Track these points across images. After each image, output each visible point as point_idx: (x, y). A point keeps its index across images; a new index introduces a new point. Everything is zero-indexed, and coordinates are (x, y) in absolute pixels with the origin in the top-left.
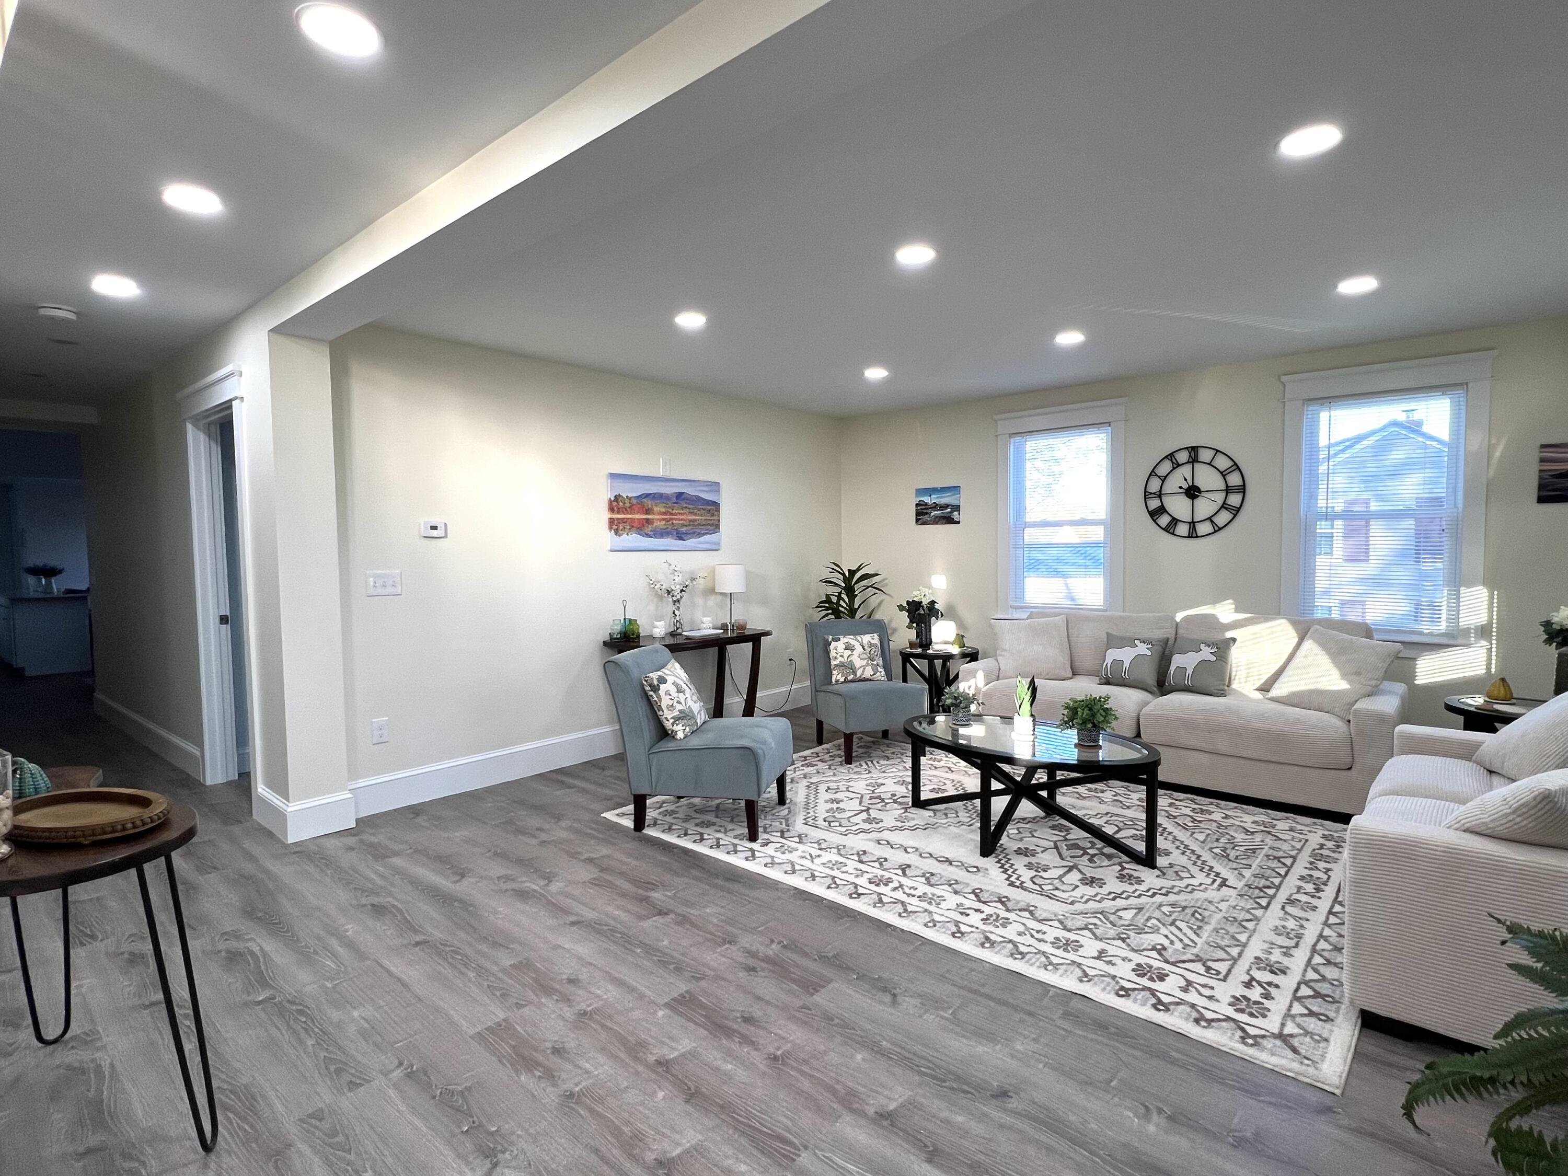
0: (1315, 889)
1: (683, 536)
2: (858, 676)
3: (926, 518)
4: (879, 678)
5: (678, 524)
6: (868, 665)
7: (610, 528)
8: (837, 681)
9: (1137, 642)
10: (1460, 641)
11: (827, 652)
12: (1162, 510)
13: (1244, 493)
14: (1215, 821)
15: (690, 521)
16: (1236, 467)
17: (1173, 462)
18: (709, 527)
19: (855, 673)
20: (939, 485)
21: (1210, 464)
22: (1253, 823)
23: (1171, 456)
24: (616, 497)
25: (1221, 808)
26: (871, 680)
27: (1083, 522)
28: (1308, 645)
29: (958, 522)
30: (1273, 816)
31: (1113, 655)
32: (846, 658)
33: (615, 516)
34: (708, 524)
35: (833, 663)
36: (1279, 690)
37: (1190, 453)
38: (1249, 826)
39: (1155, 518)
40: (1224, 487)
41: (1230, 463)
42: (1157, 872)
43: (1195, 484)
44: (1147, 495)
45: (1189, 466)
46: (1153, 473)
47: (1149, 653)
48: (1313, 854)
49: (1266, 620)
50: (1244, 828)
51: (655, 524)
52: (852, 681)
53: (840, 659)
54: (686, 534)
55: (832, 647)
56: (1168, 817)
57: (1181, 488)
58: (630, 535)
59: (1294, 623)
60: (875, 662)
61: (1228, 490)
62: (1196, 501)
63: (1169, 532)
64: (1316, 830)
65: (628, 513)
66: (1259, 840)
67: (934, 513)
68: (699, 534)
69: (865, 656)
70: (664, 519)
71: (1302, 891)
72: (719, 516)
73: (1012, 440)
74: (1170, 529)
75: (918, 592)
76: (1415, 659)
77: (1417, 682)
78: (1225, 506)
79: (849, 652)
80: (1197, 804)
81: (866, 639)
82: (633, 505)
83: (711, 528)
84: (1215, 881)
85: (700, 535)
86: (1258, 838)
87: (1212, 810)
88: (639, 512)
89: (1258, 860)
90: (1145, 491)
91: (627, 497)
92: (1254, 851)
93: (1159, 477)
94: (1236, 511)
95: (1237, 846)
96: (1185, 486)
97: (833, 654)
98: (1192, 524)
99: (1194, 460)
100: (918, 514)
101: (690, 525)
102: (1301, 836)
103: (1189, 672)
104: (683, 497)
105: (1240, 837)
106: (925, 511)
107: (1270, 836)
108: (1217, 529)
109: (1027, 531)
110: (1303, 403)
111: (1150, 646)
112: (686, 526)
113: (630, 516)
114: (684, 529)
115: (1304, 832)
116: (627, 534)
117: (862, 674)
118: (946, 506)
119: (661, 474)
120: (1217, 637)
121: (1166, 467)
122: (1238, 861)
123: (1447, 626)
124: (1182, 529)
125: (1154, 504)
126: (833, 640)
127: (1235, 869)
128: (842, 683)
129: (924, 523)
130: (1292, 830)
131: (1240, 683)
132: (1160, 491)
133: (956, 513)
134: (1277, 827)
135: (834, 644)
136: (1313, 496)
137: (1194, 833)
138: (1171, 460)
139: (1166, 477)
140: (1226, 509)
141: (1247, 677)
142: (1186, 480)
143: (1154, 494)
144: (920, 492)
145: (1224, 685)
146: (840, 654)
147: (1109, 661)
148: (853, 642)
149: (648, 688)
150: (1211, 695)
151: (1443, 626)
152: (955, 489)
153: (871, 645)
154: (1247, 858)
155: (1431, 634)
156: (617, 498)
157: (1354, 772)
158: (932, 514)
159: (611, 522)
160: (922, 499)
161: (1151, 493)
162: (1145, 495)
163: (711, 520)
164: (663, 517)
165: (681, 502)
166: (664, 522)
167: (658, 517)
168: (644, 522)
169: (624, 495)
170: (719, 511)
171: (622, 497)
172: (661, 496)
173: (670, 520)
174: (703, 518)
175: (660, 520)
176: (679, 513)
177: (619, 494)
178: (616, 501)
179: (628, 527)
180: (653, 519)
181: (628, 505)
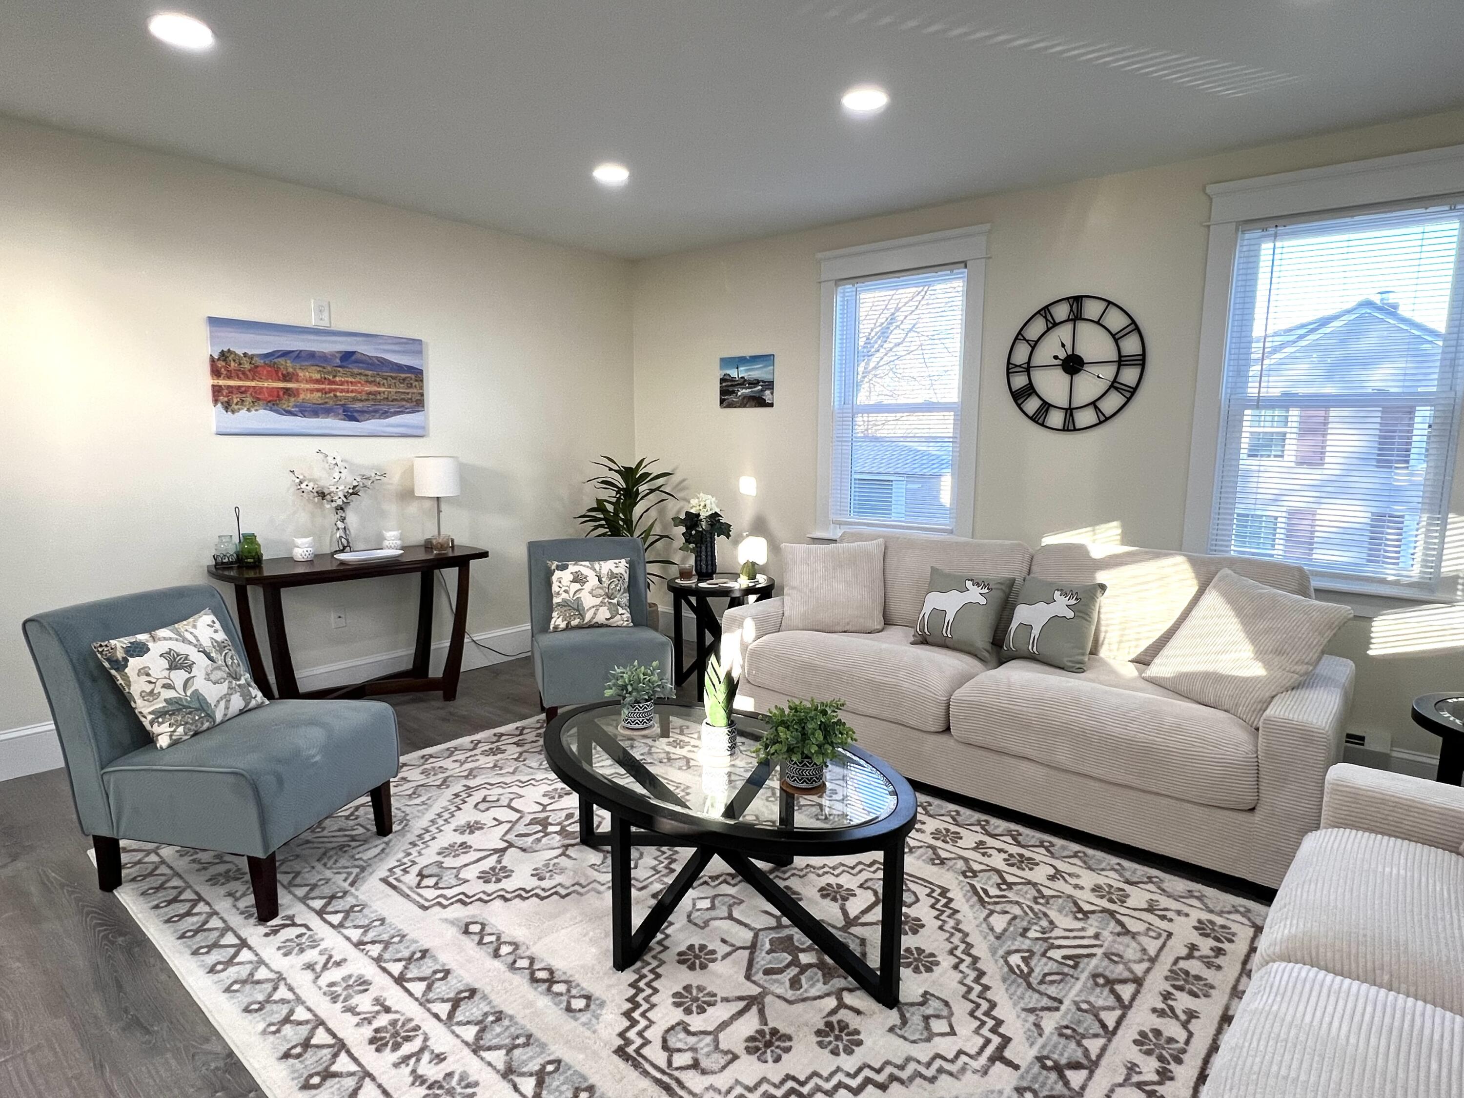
0: (1158, 1072)
1: (356, 415)
2: (587, 620)
3: (732, 398)
4: (620, 623)
5: (347, 398)
6: (602, 604)
7: (216, 401)
8: (556, 627)
9: (969, 584)
10: (1438, 596)
11: (549, 584)
12: (1030, 390)
13: (1143, 366)
14: (1034, 885)
15: (370, 393)
16: (1134, 327)
17: (1047, 320)
18: (404, 403)
19: (582, 616)
20: (748, 352)
21: (1098, 323)
22: (1093, 890)
23: (1045, 311)
24: (222, 353)
25: (1052, 855)
26: (607, 626)
27: (929, 407)
28: (1213, 599)
29: (771, 405)
30: (1127, 874)
31: (935, 601)
32: (571, 594)
33: (221, 382)
34: (403, 399)
35: (556, 600)
36: (1161, 668)
37: (1071, 307)
38: (1086, 898)
39: (1019, 402)
40: (1116, 358)
41: (1125, 321)
42: (893, 1017)
43: (1077, 352)
44: (1011, 369)
45: (1069, 327)
46: (1020, 336)
47: (983, 601)
48: (1173, 975)
49: (1157, 556)
50: (1076, 904)
51: (302, 396)
52: (579, 627)
53: (564, 596)
54: (362, 412)
55: (554, 578)
56: (964, 874)
57: (1056, 357)
58: (253, 412)
59: (1194, 563)
60: (615, 601)
61: (1122, 362)
62: (1076, 378)
63: (1037, 422)
64: (1186, 909)
65: (247, 378)
66: (1091, 932)
67: (742, 392)
68: (386, 412)
69: (601, 592)
70: (318, 390)
71: (1135, 1079)
72: (422, 388)
73: (840, 289)
74: (1039, 418)
75: (696, 501)
76: (1370, 619)
77: (1370, 652)
78: (1116, 385)
79: (577, 586)
80: (1019, 844)
81: (607, 566)
82: (257, 367)
83: (408, 405)
84: (988, 1041)
85: (386, 414)
86: (1092, 926)
87: (1038, 858)
88: (269, 377)
89: (1079, 985)
90: (1009, 363)
91: (245, 354)
92: (1076, 959)
93: (1027, 341)
94: (1131, 393)
95: (1052, 947)
96: (1062, 355)
97: (555, 588)
98: (1069, 411)
99: (1076, 317)
100: (724, 392)
101: (367, 400)
102: (1164, 925)
103: (1036, 632)
104: (353, 358)
105: (1065, 922)
106: (731, 389)
107: (1113, 923)
108: (1102, 418)
109: (859, 419)
110: (1237, 230)
111: (985, 591)
112: (361, 400)
113: (253, 384)
114: (358, 406)
115: (1170, 914)
116: (249, 410)
117: (593, 618)
118: (755, 383)
119: (312, 322)
120: (1078, 580)
121: (1037, 328)
122: (1042, 988)
123: (1421, 572)
124: (1056, 418)
125: (1020, 381)
126: (559, 568)
127: (1032, 1011)
128: (564, 630)
129: (730, 405)
130: (1150, 910)
131: (1110, 650)
132: (1029, 363)
133: (768, 392)
134: (1130, 903)
135: (557, 574)
136: (1241, 373)
137: (992, 912)
138: (1045, 317)
139: (1037, 342)
140: (1117, 389)
141: (1120, 642)
142: (1063, 345)
143: (1020, 366)
144: (726, 362)
145: (1083, 654)
146: (564, 588)
147: (927, 610)
148: (586, 571)
149: (106, 664)
150: (1063, 669)
151: (1415, 572)
152: (767, 359)
153: (612, 575)
154: (1061, 981)
155: (1396, 583)
156: (224, 355)
157: (1257, 817)
158: (739, 394)
159: (217, 391)
160: (728, 372)
161: (1016, 366)
162: (1008, 369)
163: (408, 393)
164: (317, 386)
165: (350, 366)
166: (319, 394)
167: (308, 386)
168: (281, 393)
169: (240, 352)
170: (422, 381)
171: (236, 354)
172: (312, 355)
173: (331, 391)
174: (395, 390)
175: (312, 391)
176: (347, 382)
177: (229, 350)
178: (224, 360)
179: (249, 399)
180: (297, 389)
181: (247, 366)
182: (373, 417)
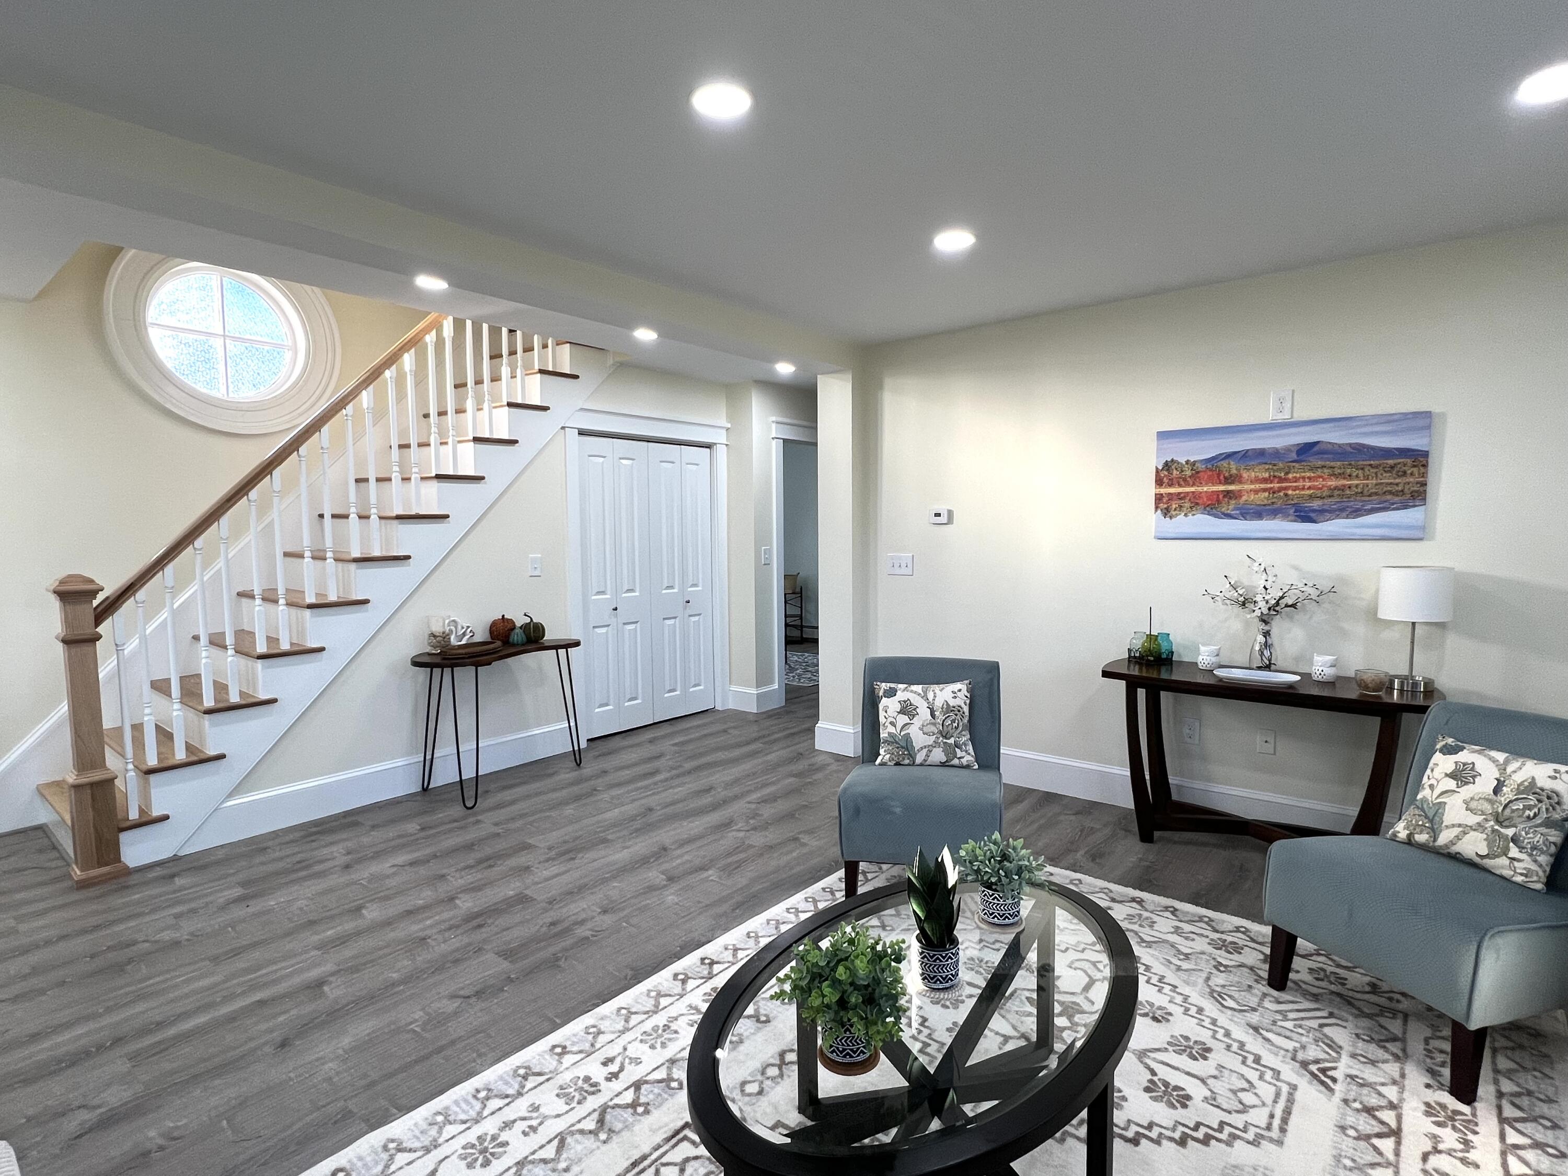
1: (1312, 515)
2: (1440, 841)
5: (1302, 496)
6: (1479, 827)
7: (1157, 508)
8: (1398, 834)
11: (1425, 769)
15: (1336, 488)
18: (1389, 497)
19: (1435, 834)
24: (1166, 464)
26: (1479, 867)
32: (1441, 795)
33: (1163, 491)
34: (1389, 492)
35: (1418, 796)
51: (1244, 498)
52: (1422, 847)
53: (1428, 793)
54: (1322, 511)
55: (1431, 763)
60: (1509, 832)
65: (1188, 485)
69: (1488, 808)
70: (1265, 490)
72: (1424, 475)
79: (1453, 785)
81: (1532, 770)
82: (1198, 472)
83: (1401, 498)
88: (1210, 481)
91: (1187, 462)
97: (1427, 777)
101: (1330, 496)
104: (1316, 449)
112: (1322, 498)
113: (1193, 489)
114: (1316, 504)
116: (1186, 515)
128: (1402, 841)
146: (1433, 782)
148: (1485, 766)
149: (876, 698)
153: (1531, 788)
156: (1167, 466)
159: (1159, 498)
163: (1397, 484)
164: (1263, 486)
165: (1311, 459)
166: (1267, 494)
167: (1252, 487)
168: (1221, 496)
169: (1182, 460)
170: (1425, 466)
171: (1178, 463)
172: (1261, 453)
173: (1280, 490)
174: (1374, 482)
175: (1256, 492)
176: (1304, 478)
177: (1172, 460)
178: (1168, 470)
179: (1187, 505)
180: (1240, 491)
181: (1189, 473)
182: (1337, 517)
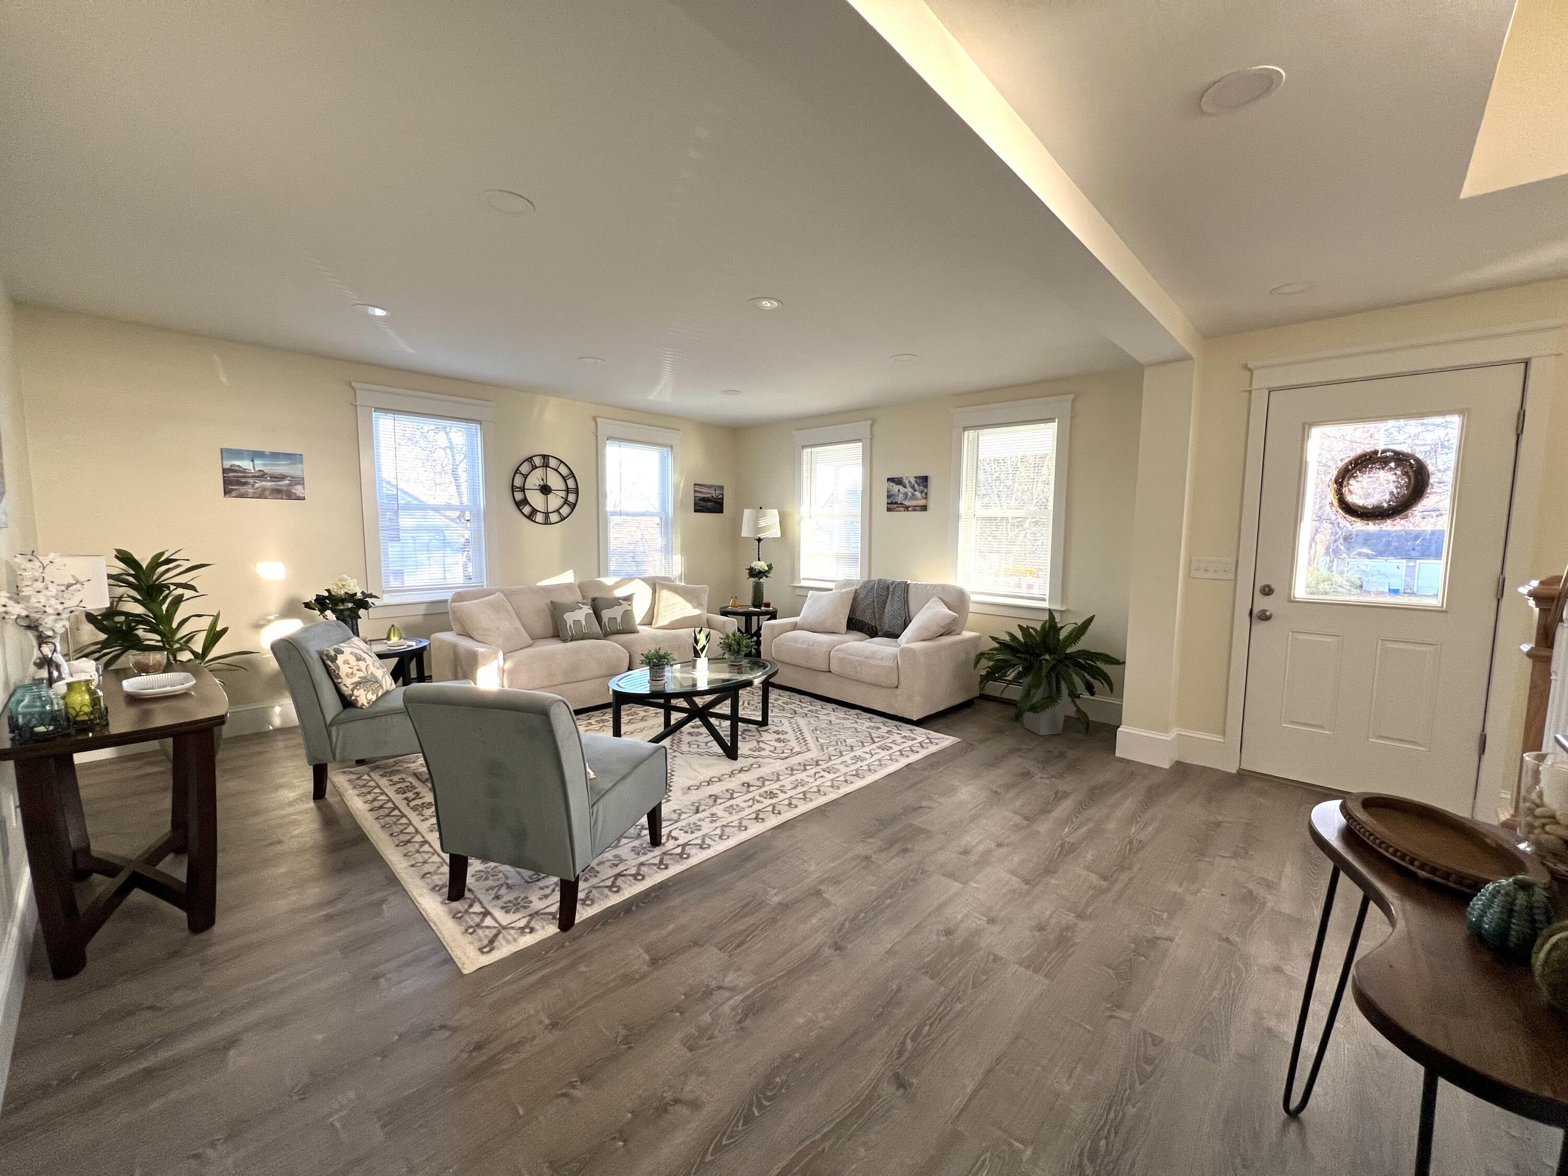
3: (243, 489)
8: (369, 702)
9: (580, 605)
12: (525, 501)
13: (576, 493)
16: (572, 475)
17: (532, 465)
19: (381, 687)
20: (267, 449)
21: (556, 470)
23: (529, 460)
28: (660, 592)
29: (303, 499)
32: (365, 671)
36: (659, 622)
37: (543, 459)
39: (520, 507)
40: (564, 488)
41: (568, 472)
43: (547, 483)
45: (542, 470)
46: (517, 471)
47: (591, 612)
52: (382, 696)
55: (339, 662)
57: (537, 485)
61: (568, 491)
62: (548, 497)
63: (530, 519)
67: (259, 484)
69: (376, 664)
78: (566, 502)
90: (512, 485)
93: (522, 474)
94: (573, 506)
96: (540, 484)
97: (344, 670)
98: (547, 514)
99: (546, 465)
100: (227, 482)
103: (619, 620)
106: (243, 480)
108: (562, 518)
110: (606, 439)
111: (588, 606)
117: (386, 686)
118: (282, 477)
121: (525, 468)
124: (539, 517)
125: (519, 496)
126: (335, 652)
129: (240, 496)
132: (523, 486)
133: (297, 487)
135: (339, 658)
138: (530, 463)
139: (527, 475)
142: (540, 479)
143: (518, 487)
144: (230, 454)
147: (570, 622)
148: (353, 651)
152: (295, 458)
160: (234, 463)
162: (512, 489)
